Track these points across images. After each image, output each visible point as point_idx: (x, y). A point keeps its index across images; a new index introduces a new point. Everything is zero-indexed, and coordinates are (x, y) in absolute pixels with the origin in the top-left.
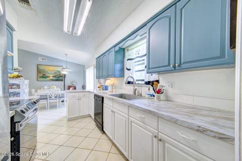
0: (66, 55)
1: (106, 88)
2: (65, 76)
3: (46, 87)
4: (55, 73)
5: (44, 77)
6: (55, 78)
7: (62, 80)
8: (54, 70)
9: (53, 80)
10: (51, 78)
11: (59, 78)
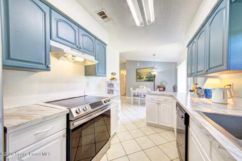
0: (154, 55)
1: (207, 94)
2: (154, 76)
3: (141, 86)
4: (147, 74)
5: (140, 78)
6: (147, 79)
7: (152, 81)
8: (146, 72)
9: (146, 81)
10: (145, 79)
11: (151, 79)
